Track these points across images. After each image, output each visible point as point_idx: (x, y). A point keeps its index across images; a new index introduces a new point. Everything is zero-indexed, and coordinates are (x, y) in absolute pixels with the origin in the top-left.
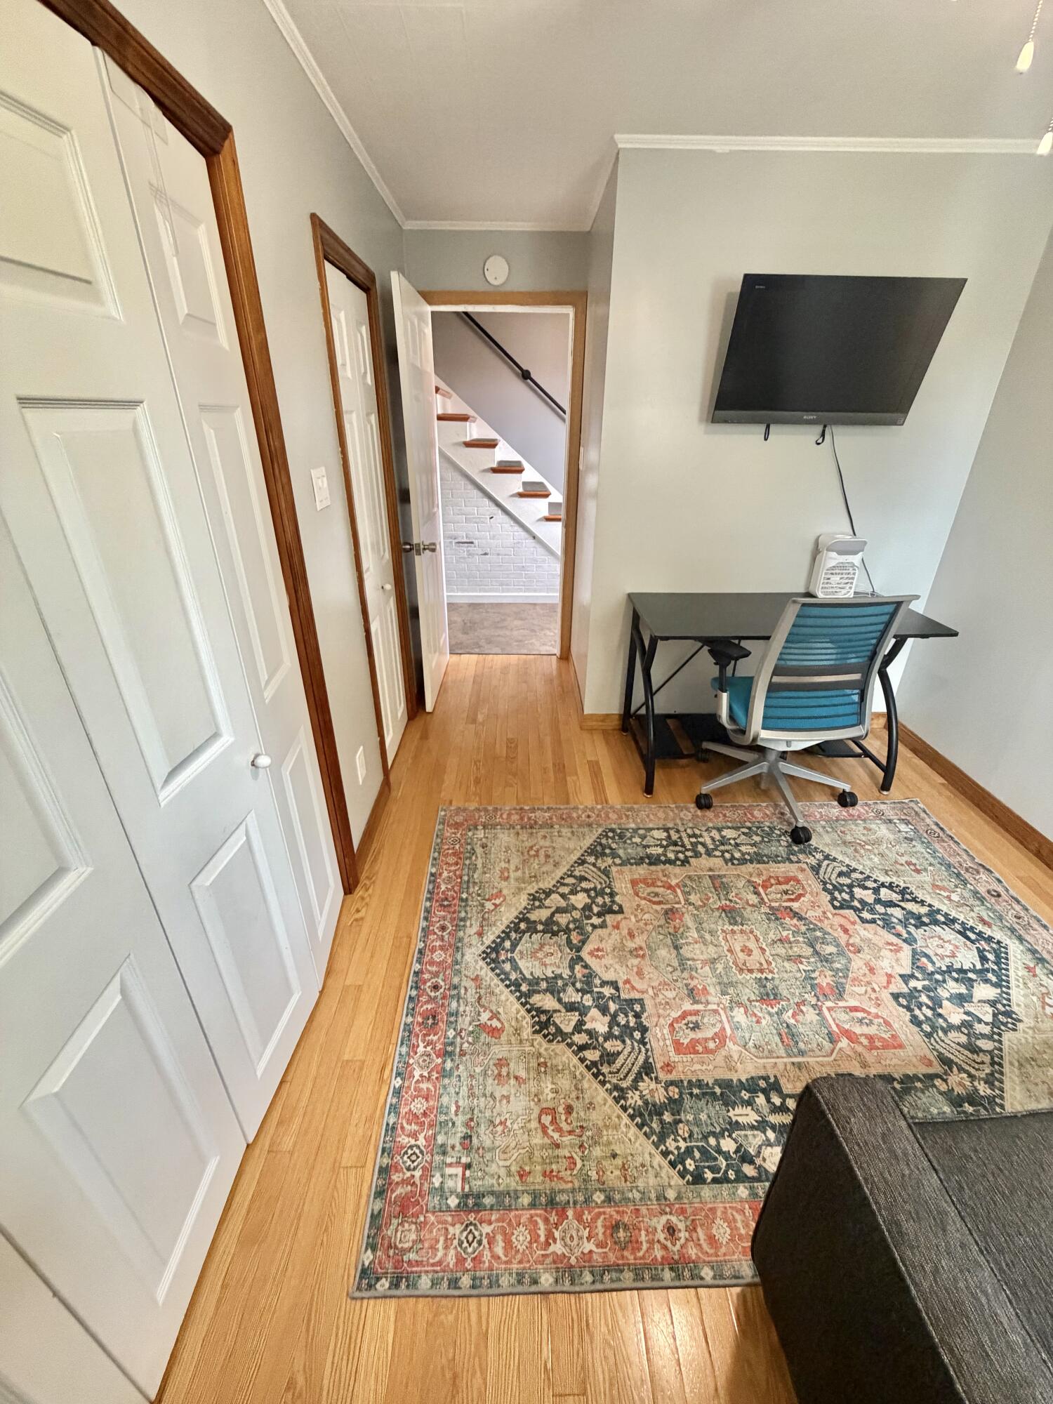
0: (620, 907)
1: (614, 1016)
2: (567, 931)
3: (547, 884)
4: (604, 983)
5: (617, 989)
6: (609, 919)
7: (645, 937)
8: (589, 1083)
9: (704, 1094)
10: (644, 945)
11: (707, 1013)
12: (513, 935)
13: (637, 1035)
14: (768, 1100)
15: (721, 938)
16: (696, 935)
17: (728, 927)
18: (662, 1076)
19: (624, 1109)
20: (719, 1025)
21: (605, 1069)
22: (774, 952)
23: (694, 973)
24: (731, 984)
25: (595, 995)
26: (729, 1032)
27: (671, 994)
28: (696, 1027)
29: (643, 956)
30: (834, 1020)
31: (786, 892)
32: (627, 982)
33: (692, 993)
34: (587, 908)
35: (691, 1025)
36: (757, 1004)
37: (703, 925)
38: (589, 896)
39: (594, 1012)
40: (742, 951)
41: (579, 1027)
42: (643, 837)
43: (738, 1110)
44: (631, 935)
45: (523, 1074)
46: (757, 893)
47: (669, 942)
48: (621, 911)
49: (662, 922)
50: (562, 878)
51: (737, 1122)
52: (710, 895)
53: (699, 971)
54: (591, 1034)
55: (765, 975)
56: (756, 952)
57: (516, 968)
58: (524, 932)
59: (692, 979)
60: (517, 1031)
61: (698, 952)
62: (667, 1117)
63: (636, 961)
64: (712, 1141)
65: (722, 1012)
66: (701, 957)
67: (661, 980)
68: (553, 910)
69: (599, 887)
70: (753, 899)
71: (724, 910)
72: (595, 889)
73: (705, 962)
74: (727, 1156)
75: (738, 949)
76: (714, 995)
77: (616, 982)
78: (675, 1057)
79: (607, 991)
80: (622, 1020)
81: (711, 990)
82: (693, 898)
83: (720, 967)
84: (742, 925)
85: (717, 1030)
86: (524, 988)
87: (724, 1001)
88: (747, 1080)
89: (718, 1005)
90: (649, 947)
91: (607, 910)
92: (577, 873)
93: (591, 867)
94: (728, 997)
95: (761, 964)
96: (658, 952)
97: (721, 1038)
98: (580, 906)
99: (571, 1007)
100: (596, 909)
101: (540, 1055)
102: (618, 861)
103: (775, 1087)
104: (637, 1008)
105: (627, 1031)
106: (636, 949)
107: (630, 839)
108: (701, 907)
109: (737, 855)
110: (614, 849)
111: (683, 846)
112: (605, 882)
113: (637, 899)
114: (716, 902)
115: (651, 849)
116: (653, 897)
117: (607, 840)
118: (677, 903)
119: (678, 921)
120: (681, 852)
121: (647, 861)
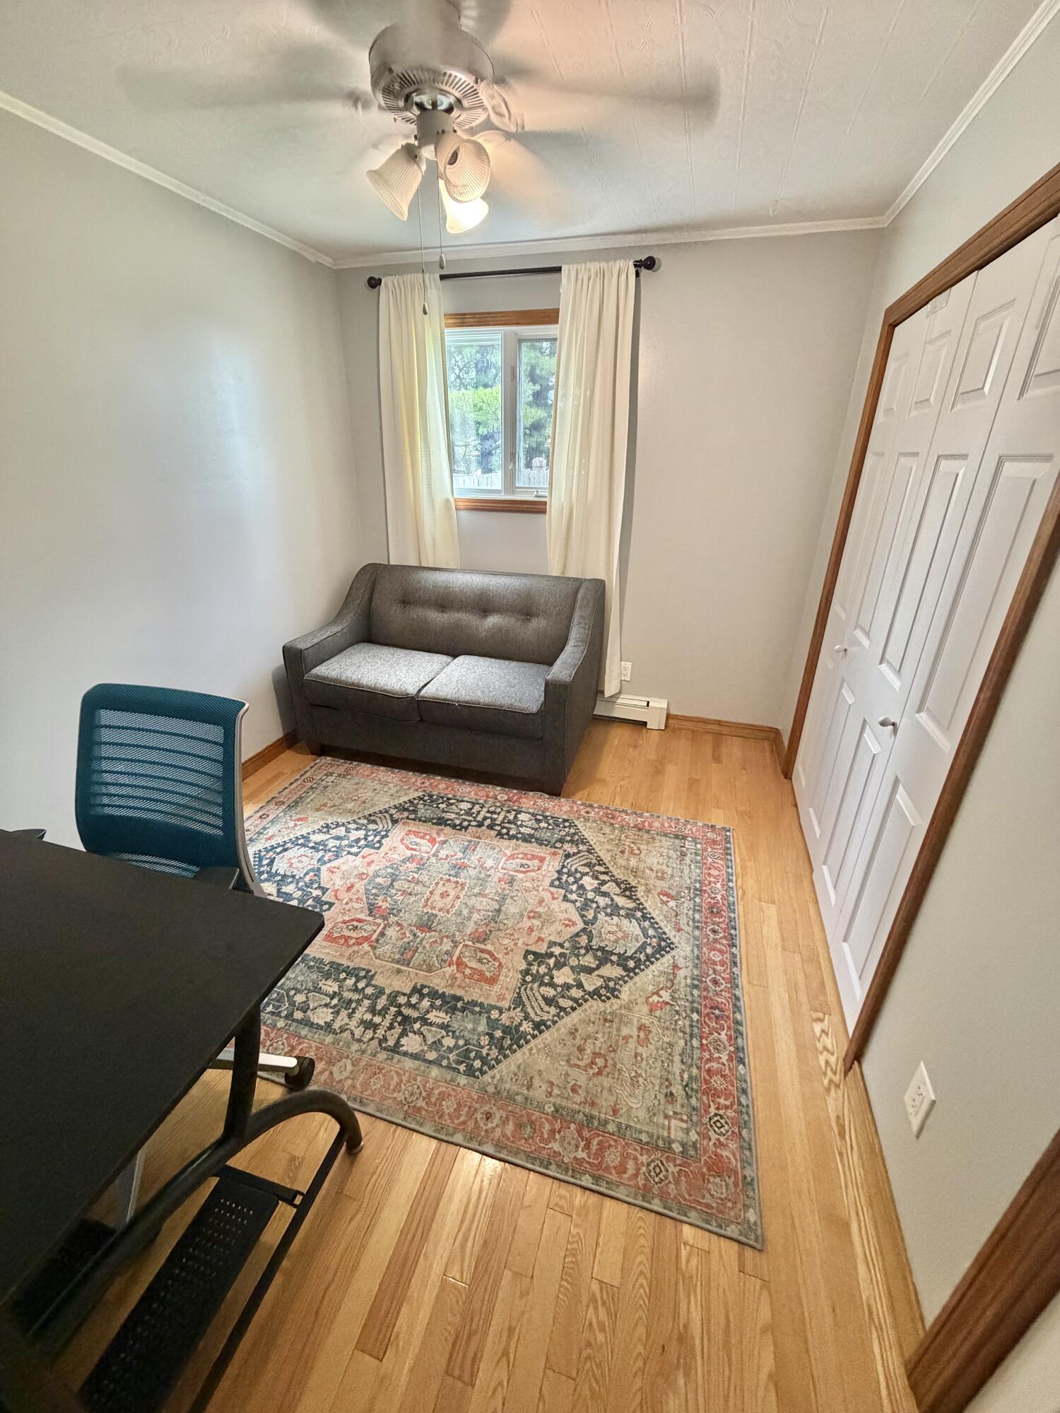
0: (525, 957)
1: (576, 882)
2: (588, 948)
3: (594, 1006)
4: (574, 902)
5: (565, 896)
6: (542, 948)
8: (607, 859)
9: (542, 841)
10: (525, 919)
11: (510, 870)
12: (642, 957)
13: (565, 871)
15: (457, 908)
16: (475, 915)
18: (560, 852)
19: (590, 846)
20: (508, 862)
21: (594, 862)
22: (425, 889)
23: (500, 891)
25: (584, 896)
26: (504, 859)
27: (529, 884)
28: (522, 866)
30: (433, 848)
31: (355, 928)
32: (555, 899)
33: (511, 881)
34: (559, 966)
35: (526, 867)
36: (472, 866)
37: (461, 921)
38: (552, 978)
39: (589, 888)
40: (448, 895)
41: (604, 883)
42: (437, 1044)
43: (528, 832)
44: (531, 929)
45: (648, 871)
46: (382, 934)
47: (501, 917)
48: (528, 952)
49: (494, 934)
50: (573, 1009)
51: (533, 829)
52: (428, 946)
53: (494, 891)
54: (596, 878)
57: (644, 930)
58: (631, 958)
59: (504, 889)
60: (648, 891)
61: (484, 904)
62: (568, 838)
63: (540, 910)
64: (551, 827)
65: (500, 868)
66: (485, 900)
67: (528, 894)
68: (596, 973)
69: (536, 985)
70: (391, 932)
71: (430, 928)
72: (542, 984)
73: (485, 896)
74: (547, 823)
77: (563, 900)
78: (548, 858)
79: (574, 897)
80: (571, 880)
81: (496, 879)
82: (447, 945)
83: (476, 890)
85: (512, 861)
86: (639, 914)
87: (495, 873)
88: (513, 840)
91: (541, 957)
92: (553, 1010)
93: (532, 1015)
96: (517, 911)
97: (512, 857)
98: (566, 969)
99: (605, 894)
100: (552, 961)
101: (635, 876)
102: (495, 1014)
104: (557, 883)
105: (571, 874)
106: (533, 917)
107: (456, 1046)
108: (447, 937)
109: (350, 982)
110: (488, 1034)
111: (399, 1013)
112: (525, 989)
113: (503, 962)
114: (429, 937)
115: (439, 1021)
116: (485, 958)
117: (488, 1055)
118: (466, 946)
119: (480, 931)
120: (409, 1005)
121: (459, 1004)
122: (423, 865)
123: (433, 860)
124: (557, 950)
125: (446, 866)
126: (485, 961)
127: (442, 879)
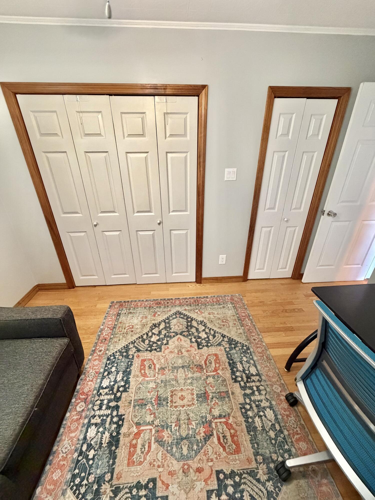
0: (201, 348)
1: (156, 343)
2: (188, 331)
3: (209, 325)
4: (168, 341)
5: (165, 344)
6: (195, 345)
7: (187, 355)
8: (138, 335)
9: (128, 365)
11: (154, 373)
12: (186, 317)
13: (149, 349)
14: (122, 386)
15: (188, 387)
16: (189, 376)
17: (195, 393)
18: (136, 354)
19: (129, 343)
20: (149, 376)
21: (140, 340)
22: (182, 412)
23: (171, 371)
24: (165, 386)
25: (164, 338)
26: (147, 379)
27: (162, 361)
28: (150, 368)
29: (179, 354)
30: (146, 430)
31: (224, 437)
32: (168, 348)
33: (162, 369)
34: (199, 337)
35: (150, 366)
36: (156, 394)
37: (195, 380)
38: (205, 338)
39: (158, 338)
40: (182, 395)
41: (153, 334)
43: (121, 375)
44: (188, 351)
45: (143, 321)
46: (220, 417)
47: (186, 364)
48: (199, 348)
49: (196, 364)
50: (213, 330)
51: (118, 374)
52: (215, 389)
53: (172, 374)
54: (151, 337)
55: (170, 403)
56: (182, 403)
57: (174, 319)
58: (187, 320)
59: (169, 370)
60: (153, 320)
61: (181, 375)
62: (125, 354)
63: (176, 351)
64: (116, 365)
65: (154, 378)
66: (178, 376)
67: (169, 359)
68: (197, 327)
69: (211, 342)
70: (216, 412)
71: (205, 393)
72: (209, 340)
73: (176, 377)
74: (111, 368)
75: (183, 394)
76: (161, 377)
77: (168, 344)
78: (141, 358)
79: (165, 342)
80: (155, 345)
81: (163, 376)
82: (210, 380)
83: (174, 383)
84: (197, 400)
85: (148, 374)
86: (167, 321)
87: (158, 380)
88: (129, 381)
89: (157, 378)
90: (182, 357)
91: (199, 344)
92: (216, 335)
93: (221, 339)
94: (160, 382)
95: (175, 403)
96: (181, 360)
98: (200, 335)
99: (160, 332)
100: (199, 340)
101: (147, 325)
102: (228, 349)
103: (125, 391)
104: (158, 350)
105: (151, 346)
106: (181, 352)
107: (244, 356)
108: (206, 382)
109: (250, 413)
110: (235, 349)
111: (247, 382)
112: (214, 344)
113: (207, 355)
114: (210, 390)
115: (240, 365)
116: (209, 362)
117: (241, 346)
118: (207, 371)
119: (197, 370)
120: (242, 380)
121: (231, 362)
122: (162, 426)
123: (156, 423)
124: (194, 340)
125: (161, 409)
126: (210, 361)
127: (171, 407)
